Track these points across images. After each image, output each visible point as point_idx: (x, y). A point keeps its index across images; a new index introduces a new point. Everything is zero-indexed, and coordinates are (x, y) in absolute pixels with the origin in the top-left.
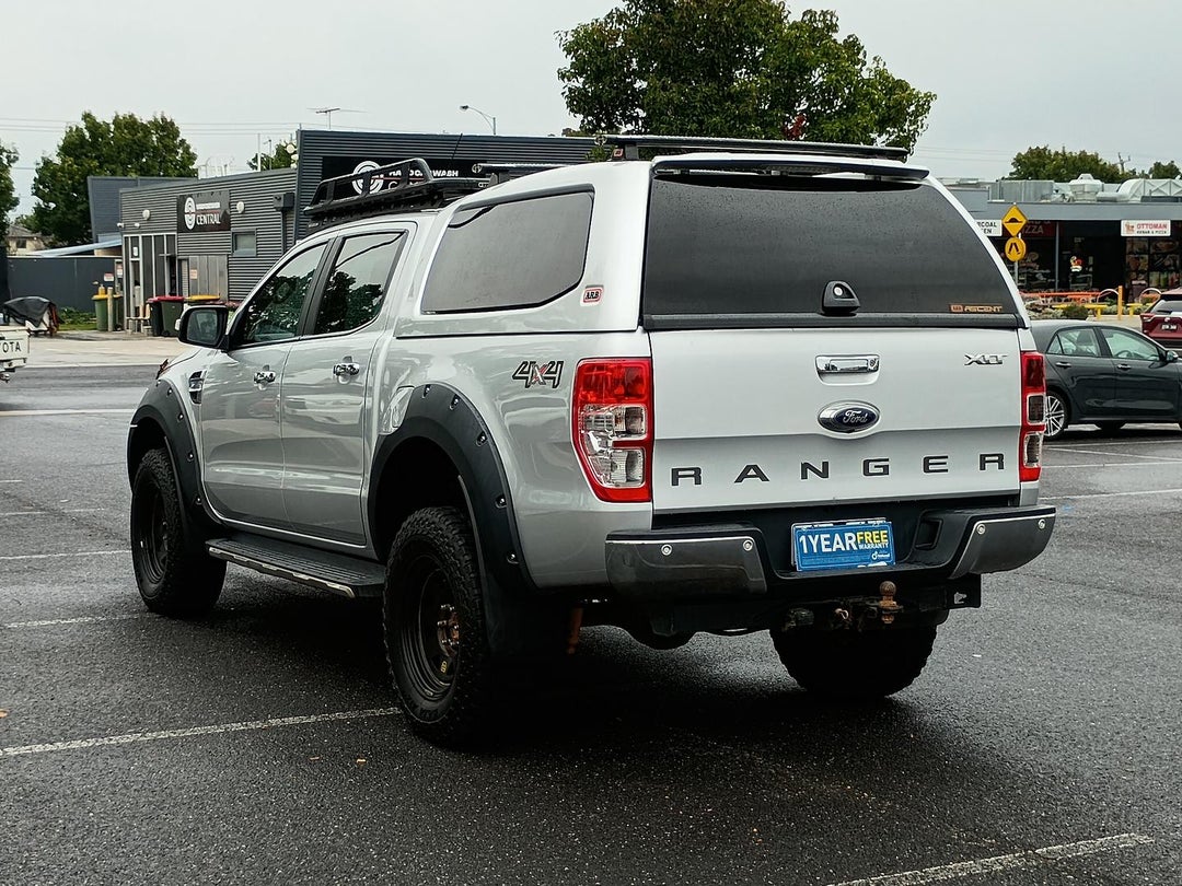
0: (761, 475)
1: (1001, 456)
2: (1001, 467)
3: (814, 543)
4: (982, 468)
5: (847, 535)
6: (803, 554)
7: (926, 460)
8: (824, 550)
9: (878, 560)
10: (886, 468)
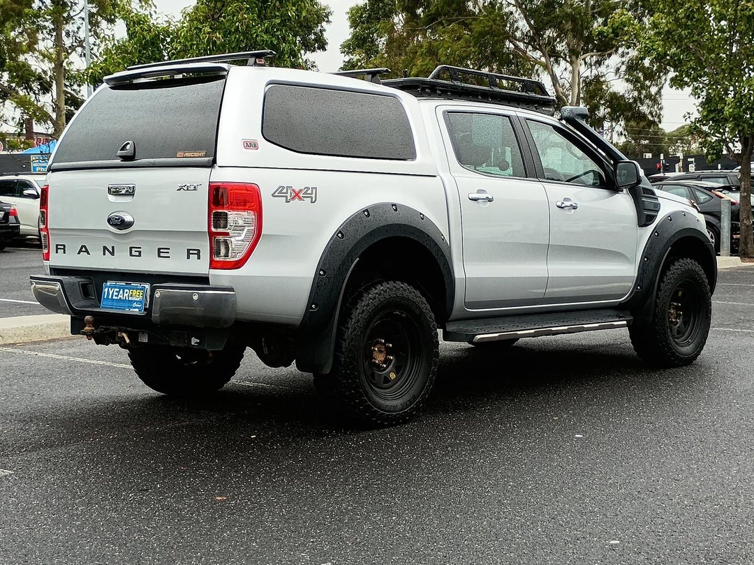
0: (87, 251)
1: (199, 251)
2: (199, 258)
3: (111, 293)
4: (188, 258)
5: (126, 290)
6: (104, 298)
7: (159, 249)
8: (114, 297)
9: (135, 308)
10: (140, 252)
